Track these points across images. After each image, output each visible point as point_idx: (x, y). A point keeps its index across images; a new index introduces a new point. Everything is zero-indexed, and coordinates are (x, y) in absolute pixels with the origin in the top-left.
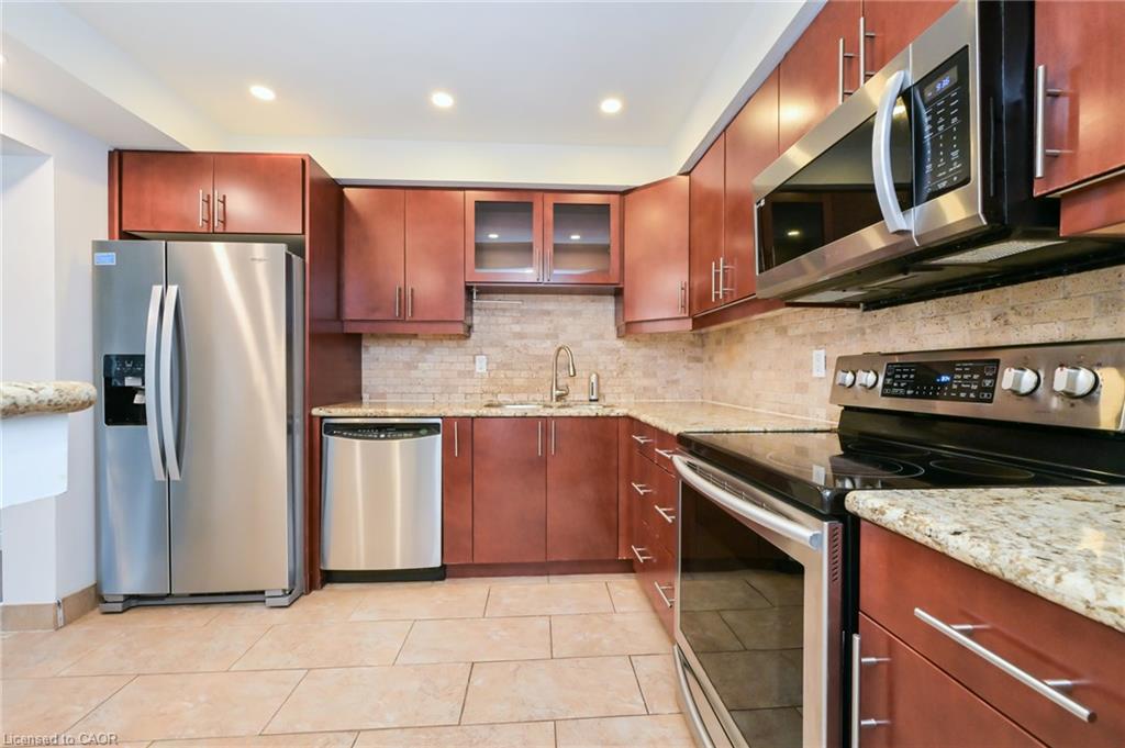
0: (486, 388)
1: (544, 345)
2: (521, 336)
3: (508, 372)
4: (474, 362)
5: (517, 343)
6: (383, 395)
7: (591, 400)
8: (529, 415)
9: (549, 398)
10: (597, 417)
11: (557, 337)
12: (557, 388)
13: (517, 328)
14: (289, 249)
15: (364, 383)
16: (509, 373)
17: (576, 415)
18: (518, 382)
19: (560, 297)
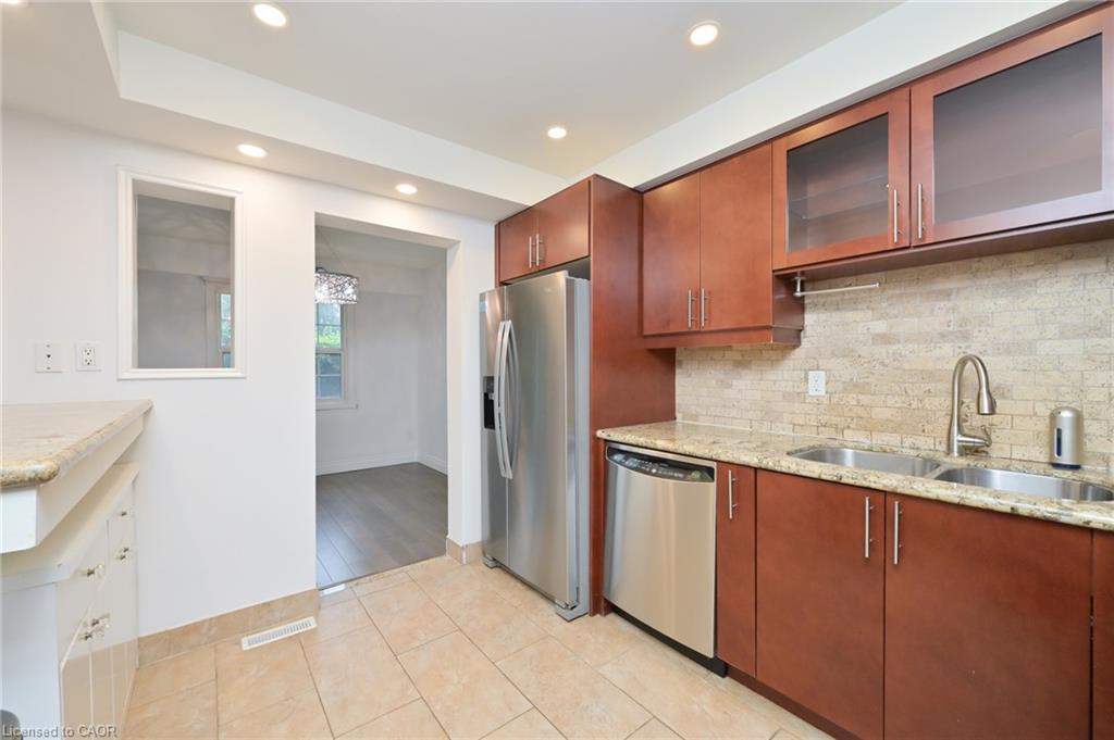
0: (824, 419)
1: (937, 352)
2: (885, 339)
3: (860, 397)
4: (806, 380)
5: (881, 351)
6: (695, 417)
7: (1057, 466)
8: (844, 480)
9: (943, 447)
10: (1013, 516)
11: (966, 336)
12: (960, 431)
13: (880, 327)
14: (570, 274)
15: (678, 400)
16: (865, 399)
17: (956, 500)
18: (881, 413)
19: (975, 264)
